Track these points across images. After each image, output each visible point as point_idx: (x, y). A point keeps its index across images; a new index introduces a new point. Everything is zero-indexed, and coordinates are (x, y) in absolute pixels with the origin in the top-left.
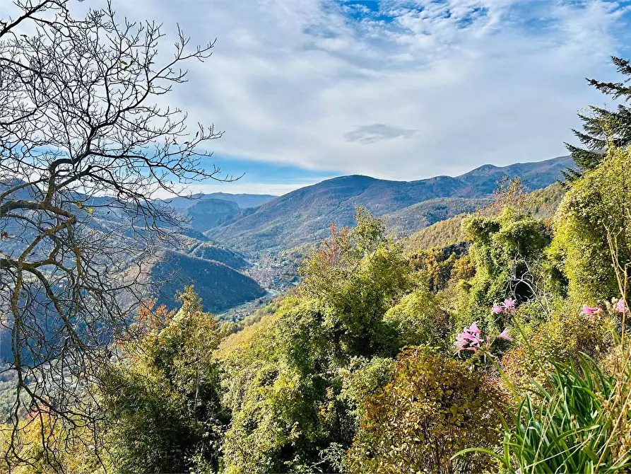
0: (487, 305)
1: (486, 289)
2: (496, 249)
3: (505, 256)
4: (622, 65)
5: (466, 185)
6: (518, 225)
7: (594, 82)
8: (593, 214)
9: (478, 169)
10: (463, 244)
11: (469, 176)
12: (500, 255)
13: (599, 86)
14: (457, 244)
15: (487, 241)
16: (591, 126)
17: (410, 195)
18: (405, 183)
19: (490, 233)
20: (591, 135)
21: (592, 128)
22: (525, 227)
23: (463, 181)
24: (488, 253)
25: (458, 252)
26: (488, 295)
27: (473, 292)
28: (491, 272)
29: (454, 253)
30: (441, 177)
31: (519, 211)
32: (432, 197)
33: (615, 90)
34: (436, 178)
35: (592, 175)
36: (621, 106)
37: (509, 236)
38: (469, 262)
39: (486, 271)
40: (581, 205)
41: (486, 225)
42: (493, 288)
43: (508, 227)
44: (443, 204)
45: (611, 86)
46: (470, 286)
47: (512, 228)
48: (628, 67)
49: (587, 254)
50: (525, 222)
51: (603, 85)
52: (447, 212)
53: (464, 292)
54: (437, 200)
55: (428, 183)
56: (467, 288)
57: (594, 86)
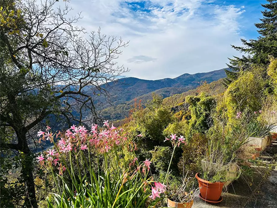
0: (196, 129)
1: (195, 123)
2: (199, 108)
3: (202, 111)
4: (244, 42)
5: (178, 82)
6: (207, 99)
7: (233, 46)
8: (237, 95)
9: (182, 75)
10: (177, 107)
11: (179, 78)
12: (200, 110)
13: (235, 48)
14: (174, 107)
15: (195, 105)
16: (232, 62)
17: (154, 86)
18: (152, 81)
19: (197, 102)
20: (233, 66)
21: (233, 63)
22: (209, 100)
23: (176, 80)
24: (196, 110)
25: (175, 111)
26: (196, 125)
27: (190, 124)
28: (197, 116)
29: (173, 111)
30: (167, 78)
31: (207, 94)
32: (163, 87)
33: (241, 50)
34: (165, 79)
35: (236, 82)
36: (243, 56)
37: (204, 103)
38: (179, 114)
39: (195, 116)
40: (233, 92)
41: (195, 99)
42: (198, 123)
43: (203, 99)
44: (168, 90)
45: (240, 48)
46: (189, 122)
47: (205, 100)
48: (246, 42)
49: (235, 108)
50: (209, 98)
51: (237, 47)
52: (170, 94)
53: (186, 124)
54: (166, 88)
55: (162, 81)
56: (188, 123)
57: (233, 48)
